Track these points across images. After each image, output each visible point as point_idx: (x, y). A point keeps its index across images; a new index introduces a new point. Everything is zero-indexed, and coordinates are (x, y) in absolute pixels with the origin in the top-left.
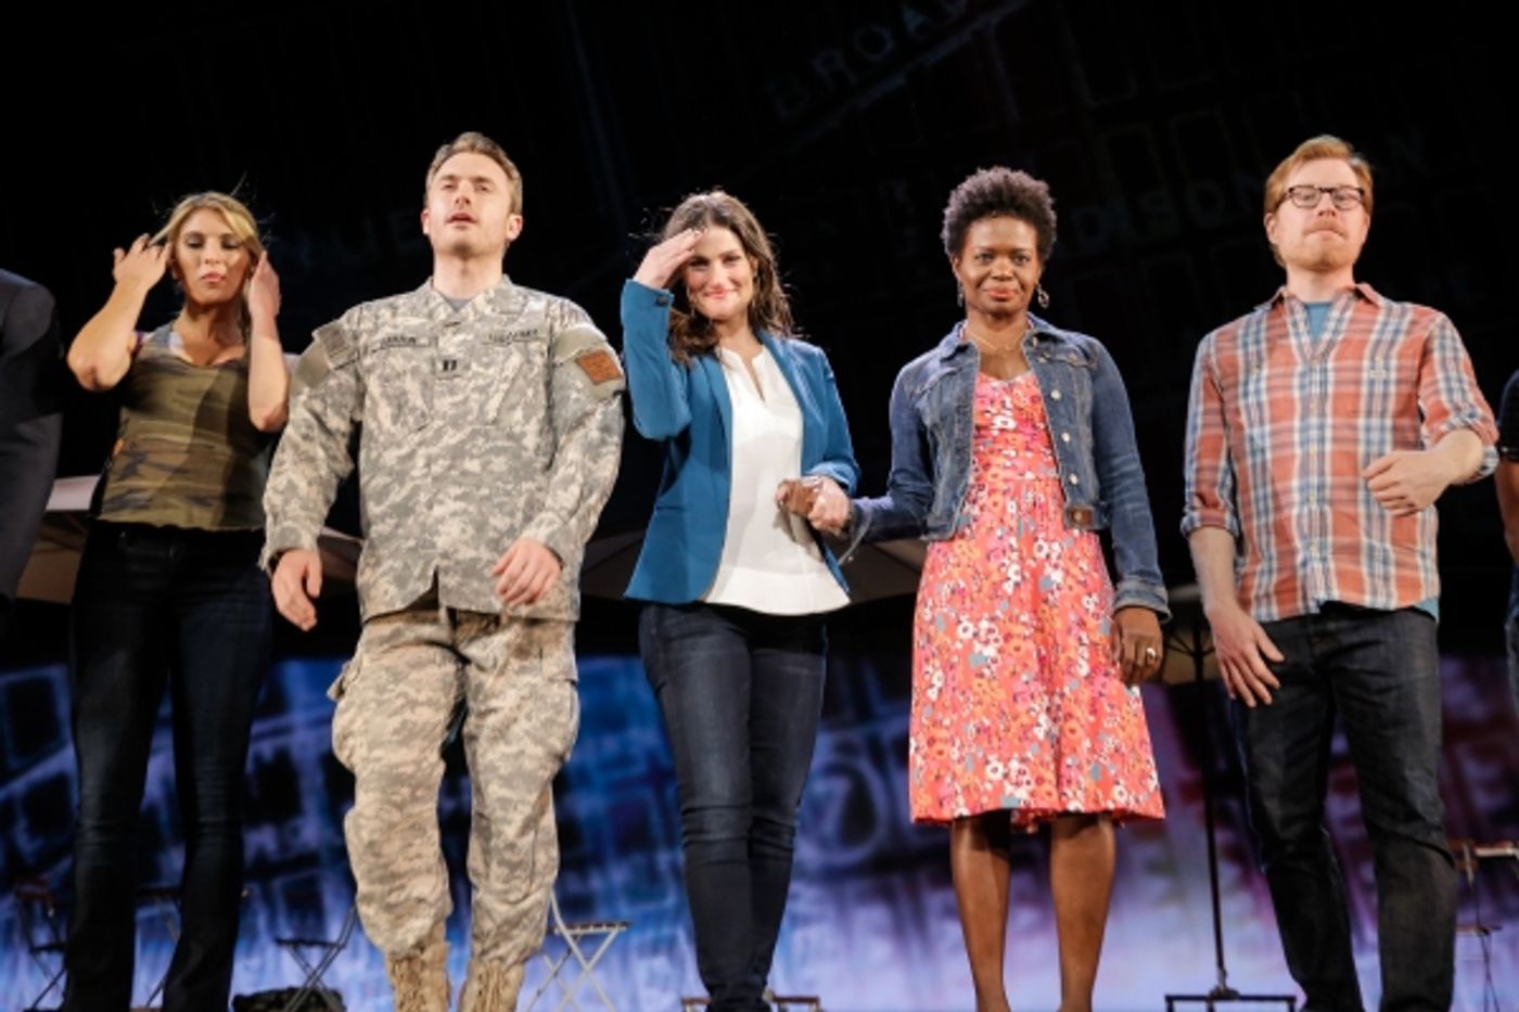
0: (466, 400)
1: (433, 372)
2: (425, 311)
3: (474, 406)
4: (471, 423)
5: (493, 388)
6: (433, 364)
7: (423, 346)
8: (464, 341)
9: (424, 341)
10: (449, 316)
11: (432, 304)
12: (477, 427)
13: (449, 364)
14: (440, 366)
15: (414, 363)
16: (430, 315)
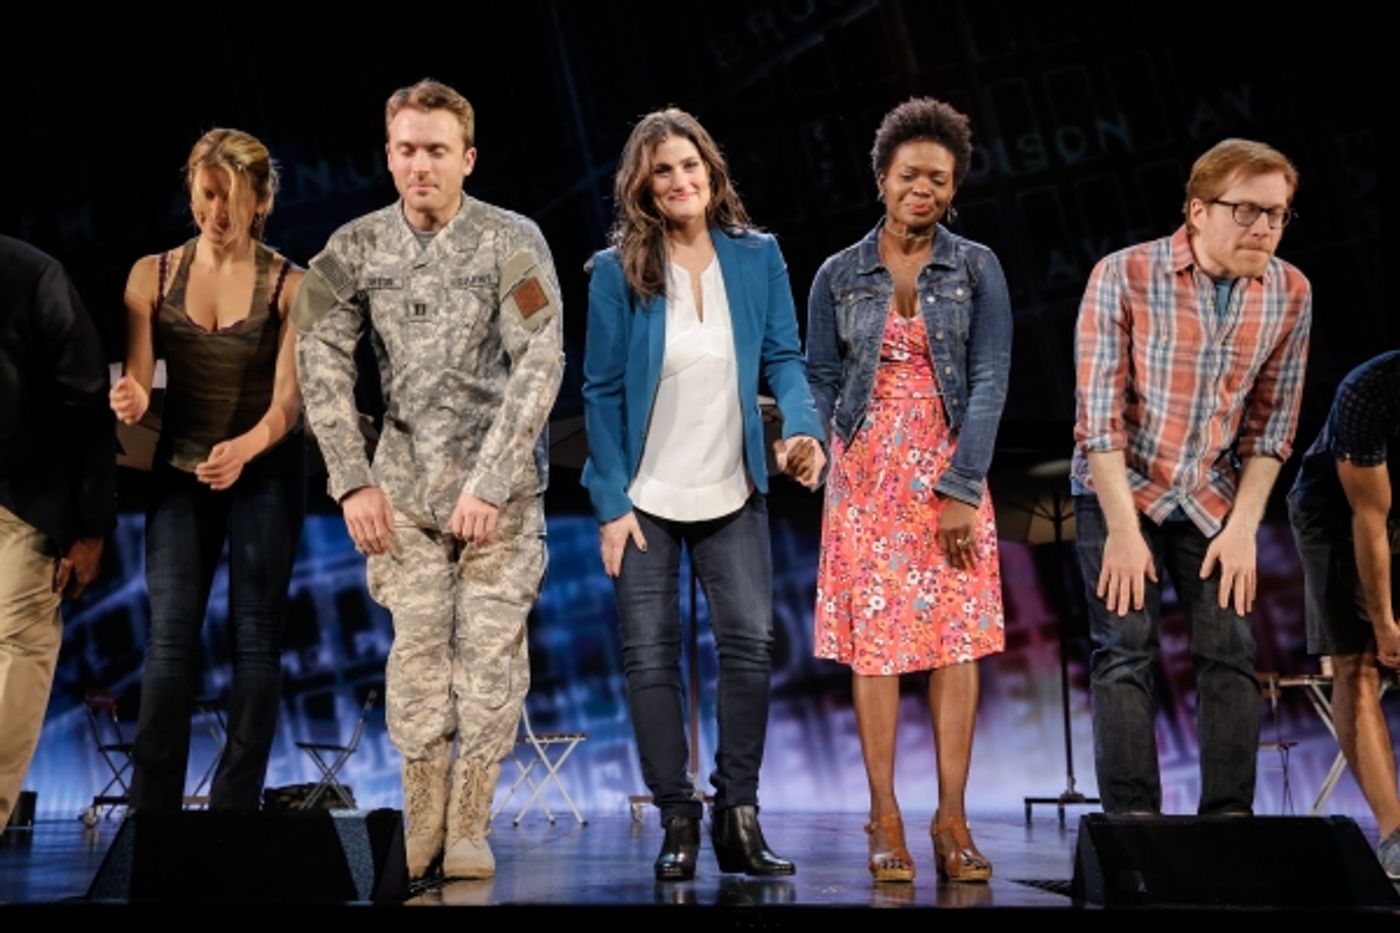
0: (436, 344)
1: (407, 314)
2: (399, 247)
3: (442, 350)
4: (441, 368)
5: (457, 333)
6: (406, 306)
7: (398, 289)
8: (431, 283)
9: (397, 283)
10: (418, 255)
11: (404, 240)
12: (447, 370)
13: (420, 308)
14: (412, 309)
15: (392, 306)
16: (403, 253)
